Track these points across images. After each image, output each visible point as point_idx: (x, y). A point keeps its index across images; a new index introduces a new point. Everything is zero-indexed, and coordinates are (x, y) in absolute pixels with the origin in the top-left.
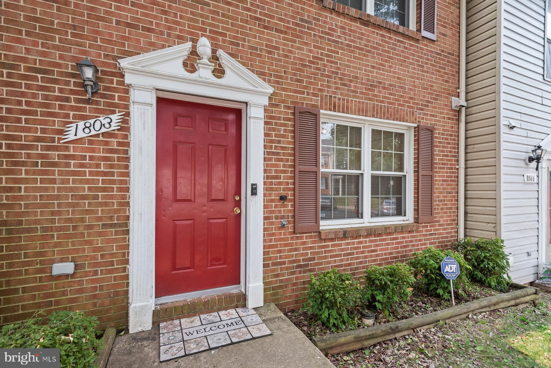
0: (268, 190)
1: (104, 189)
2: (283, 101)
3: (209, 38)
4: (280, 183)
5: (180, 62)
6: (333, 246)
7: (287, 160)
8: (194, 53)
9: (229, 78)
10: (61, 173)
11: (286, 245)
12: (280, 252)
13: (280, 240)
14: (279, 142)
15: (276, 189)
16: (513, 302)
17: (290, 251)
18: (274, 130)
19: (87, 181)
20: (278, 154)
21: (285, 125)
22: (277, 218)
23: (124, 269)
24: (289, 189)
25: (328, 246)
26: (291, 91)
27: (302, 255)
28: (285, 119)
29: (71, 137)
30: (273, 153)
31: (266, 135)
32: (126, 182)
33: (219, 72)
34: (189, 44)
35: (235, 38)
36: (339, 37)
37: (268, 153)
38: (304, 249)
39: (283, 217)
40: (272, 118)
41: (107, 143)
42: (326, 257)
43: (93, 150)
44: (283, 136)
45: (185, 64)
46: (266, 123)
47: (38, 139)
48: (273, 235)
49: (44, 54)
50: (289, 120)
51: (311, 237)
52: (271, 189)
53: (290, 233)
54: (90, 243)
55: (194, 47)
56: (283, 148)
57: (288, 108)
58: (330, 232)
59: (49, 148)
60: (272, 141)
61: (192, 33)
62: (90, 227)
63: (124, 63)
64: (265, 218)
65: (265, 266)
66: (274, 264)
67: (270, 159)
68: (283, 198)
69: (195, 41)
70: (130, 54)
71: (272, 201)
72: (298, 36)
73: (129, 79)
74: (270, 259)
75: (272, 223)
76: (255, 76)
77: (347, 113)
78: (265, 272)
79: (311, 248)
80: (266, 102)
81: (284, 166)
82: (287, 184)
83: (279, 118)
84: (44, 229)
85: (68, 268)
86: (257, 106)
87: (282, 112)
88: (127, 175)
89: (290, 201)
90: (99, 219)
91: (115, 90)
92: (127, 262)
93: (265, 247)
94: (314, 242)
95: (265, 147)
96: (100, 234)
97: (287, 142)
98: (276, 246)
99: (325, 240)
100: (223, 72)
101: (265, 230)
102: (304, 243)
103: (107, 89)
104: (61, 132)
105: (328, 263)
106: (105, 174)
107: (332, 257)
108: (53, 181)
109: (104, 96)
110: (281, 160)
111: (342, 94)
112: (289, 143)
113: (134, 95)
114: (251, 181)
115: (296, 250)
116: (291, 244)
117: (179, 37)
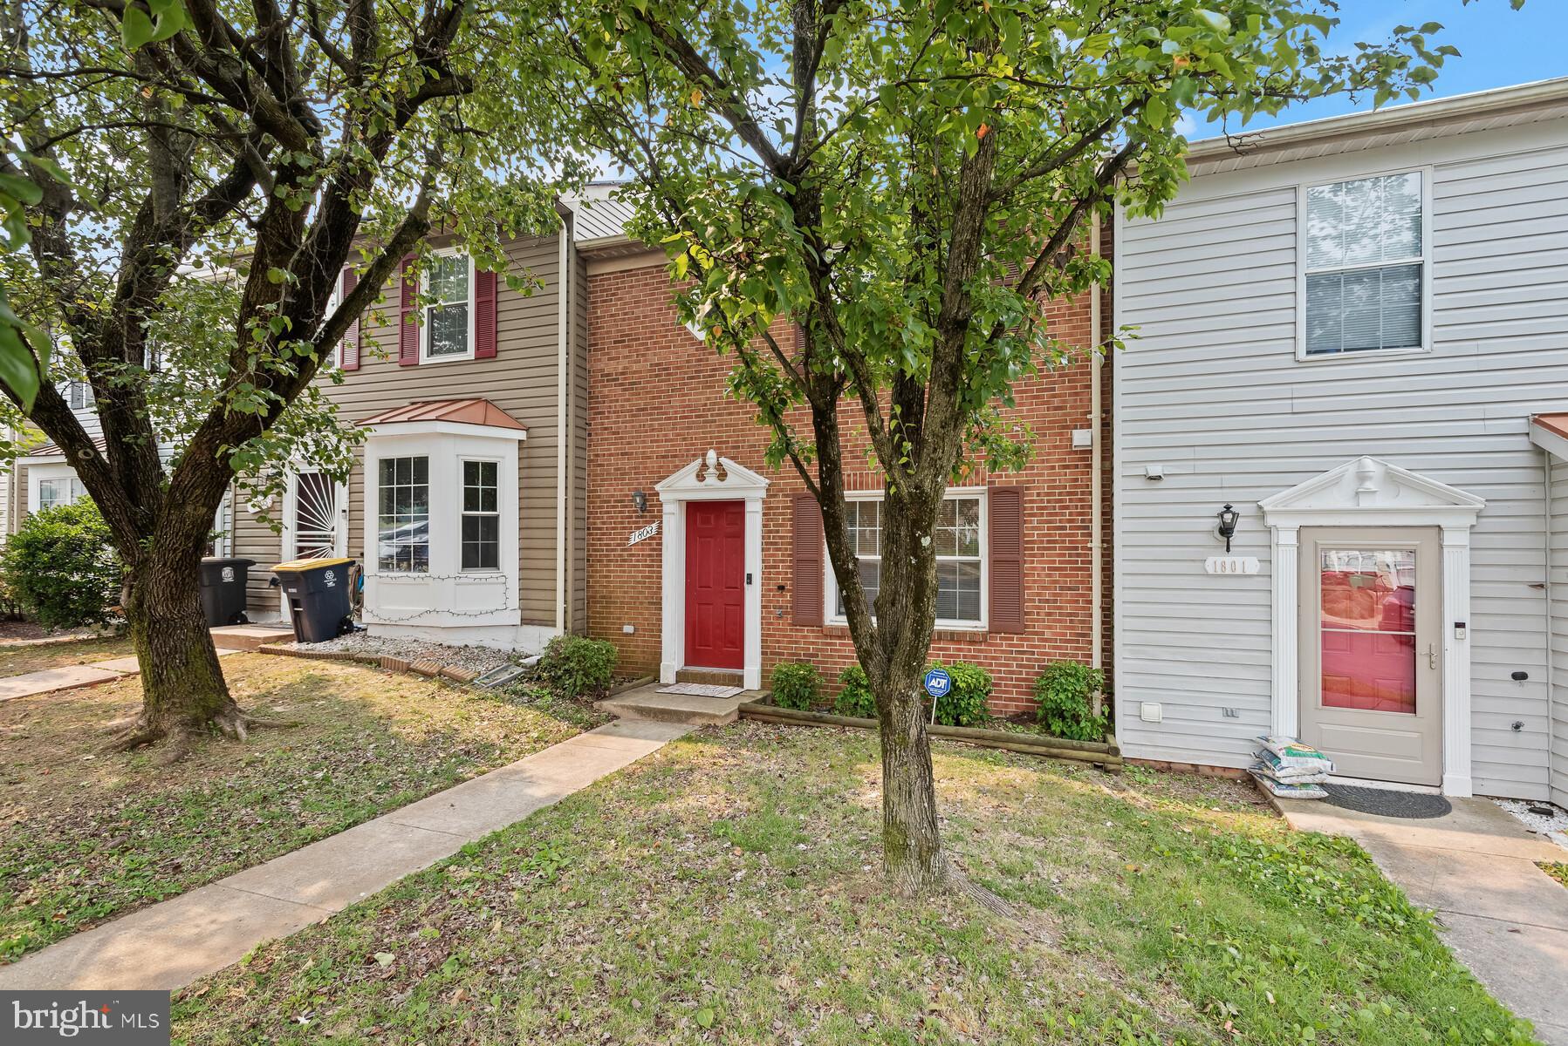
0: (766, 579)
1: (649, 577)
2: (782, 490)
3: (715, 449)
4: (778, 573)
5: (694, 475)
6: (841, 645)
7: (786, 550)
8: (704, 466)
9: (731, 480)
10: (629, 566)
11: (785, 636)
12: (778, 642)
13: (778, 630)
14: (778, 532)
15: (775, 579)
16: (1042, 749)
17: (789, 642)
18: (772, 520)
19: (640, 572)
20: (776, 544)
21: (783, 514)
22: (775, 607)
23: (660, 636)
24: (788, 579)
25: (835, 644)
26: (789, 478)
27: (803, 649)
28: (784, 508)
29: (633, 542)
30: (772, 543)
31: (764, 526)
32: (660, 572)
33: (722, 475)
34: (699, 461)
35: (736, 442)
36: (849, 404)
37: (767, 544)
38: (805, 643)
39: (781, 607)
40: (770, 508)
41: (650, 544)
42: (831, 656)
43: (643, 550)
44: (782, 525)
45: (698, 476)
46: (764, 514)
47: (619, 545)
48: (771, 624)
49: (621, 490)
50: (788, 508)
51: (813, 631)
52: (770, 579)
53: (789, 624)
54: (641, 614)
55: (704, 460)
56: (781, 538)
57: (786, 496)
58: (832, 628)
59: (623, 550)
60: (770, 532)
61: (702, 449)
62: (641, 603)
63: (658, 487)
64: (763, 607)
65: (763, 653)
66: (772, 653)
67: (769, 549)
68: (781, 588)
69: (704, 455)
70: (664, 478)
71: (770, 590)
72: (798, 420)
73: (662, 497)
74: (768, 647)
75: (770, 613)
76: (751, 473)
77: (861, 489)
78: (763, 659)
79: (813, 643)
80: (763, 494)
81: (783, 555)
82: (786, 573)
83: (778, 508)
84: (622, 603)
85: (628, 629)
86: (756, 500)
87: (782, 501)
88: (661, 566)
89: (789, 591)
90: (646, 598)
91: (655, 506)
92: (660, 631)
93: (763, 635)
94: (818, 637)
95: (763, 537)
96: (647, 609)
97: (786, 532)
98: (774, 636)
99: (831, 637)
100: (726, 475)
101: (763, 618)
102: (805, 637)
103: (651, 506)
104: (628, 539)
105: (835, 663)
106: (649, 566)
107: (839, 657)
108: (624, 572)
109: (649, 511)
110: (779, 550)
111: (852, 469)
112: (789, 531)
113: (666, 508)
114: (747, 571)
115: (796, 642)
116: (791, 636)
117: (694, 455)
